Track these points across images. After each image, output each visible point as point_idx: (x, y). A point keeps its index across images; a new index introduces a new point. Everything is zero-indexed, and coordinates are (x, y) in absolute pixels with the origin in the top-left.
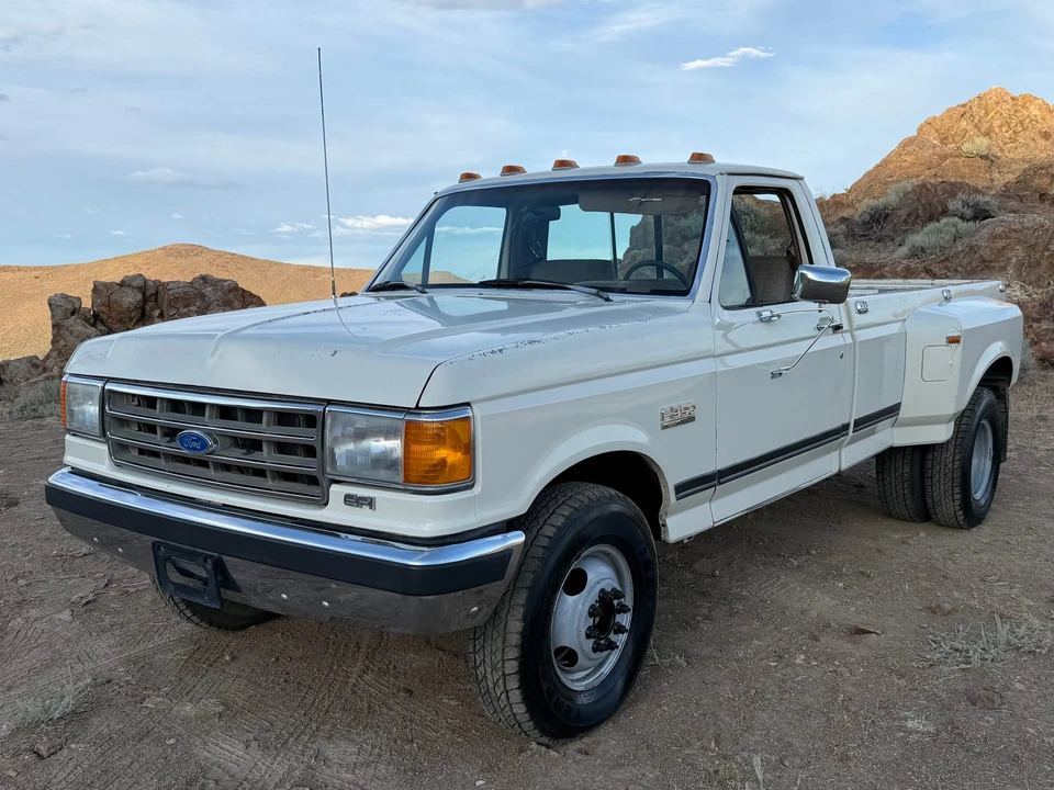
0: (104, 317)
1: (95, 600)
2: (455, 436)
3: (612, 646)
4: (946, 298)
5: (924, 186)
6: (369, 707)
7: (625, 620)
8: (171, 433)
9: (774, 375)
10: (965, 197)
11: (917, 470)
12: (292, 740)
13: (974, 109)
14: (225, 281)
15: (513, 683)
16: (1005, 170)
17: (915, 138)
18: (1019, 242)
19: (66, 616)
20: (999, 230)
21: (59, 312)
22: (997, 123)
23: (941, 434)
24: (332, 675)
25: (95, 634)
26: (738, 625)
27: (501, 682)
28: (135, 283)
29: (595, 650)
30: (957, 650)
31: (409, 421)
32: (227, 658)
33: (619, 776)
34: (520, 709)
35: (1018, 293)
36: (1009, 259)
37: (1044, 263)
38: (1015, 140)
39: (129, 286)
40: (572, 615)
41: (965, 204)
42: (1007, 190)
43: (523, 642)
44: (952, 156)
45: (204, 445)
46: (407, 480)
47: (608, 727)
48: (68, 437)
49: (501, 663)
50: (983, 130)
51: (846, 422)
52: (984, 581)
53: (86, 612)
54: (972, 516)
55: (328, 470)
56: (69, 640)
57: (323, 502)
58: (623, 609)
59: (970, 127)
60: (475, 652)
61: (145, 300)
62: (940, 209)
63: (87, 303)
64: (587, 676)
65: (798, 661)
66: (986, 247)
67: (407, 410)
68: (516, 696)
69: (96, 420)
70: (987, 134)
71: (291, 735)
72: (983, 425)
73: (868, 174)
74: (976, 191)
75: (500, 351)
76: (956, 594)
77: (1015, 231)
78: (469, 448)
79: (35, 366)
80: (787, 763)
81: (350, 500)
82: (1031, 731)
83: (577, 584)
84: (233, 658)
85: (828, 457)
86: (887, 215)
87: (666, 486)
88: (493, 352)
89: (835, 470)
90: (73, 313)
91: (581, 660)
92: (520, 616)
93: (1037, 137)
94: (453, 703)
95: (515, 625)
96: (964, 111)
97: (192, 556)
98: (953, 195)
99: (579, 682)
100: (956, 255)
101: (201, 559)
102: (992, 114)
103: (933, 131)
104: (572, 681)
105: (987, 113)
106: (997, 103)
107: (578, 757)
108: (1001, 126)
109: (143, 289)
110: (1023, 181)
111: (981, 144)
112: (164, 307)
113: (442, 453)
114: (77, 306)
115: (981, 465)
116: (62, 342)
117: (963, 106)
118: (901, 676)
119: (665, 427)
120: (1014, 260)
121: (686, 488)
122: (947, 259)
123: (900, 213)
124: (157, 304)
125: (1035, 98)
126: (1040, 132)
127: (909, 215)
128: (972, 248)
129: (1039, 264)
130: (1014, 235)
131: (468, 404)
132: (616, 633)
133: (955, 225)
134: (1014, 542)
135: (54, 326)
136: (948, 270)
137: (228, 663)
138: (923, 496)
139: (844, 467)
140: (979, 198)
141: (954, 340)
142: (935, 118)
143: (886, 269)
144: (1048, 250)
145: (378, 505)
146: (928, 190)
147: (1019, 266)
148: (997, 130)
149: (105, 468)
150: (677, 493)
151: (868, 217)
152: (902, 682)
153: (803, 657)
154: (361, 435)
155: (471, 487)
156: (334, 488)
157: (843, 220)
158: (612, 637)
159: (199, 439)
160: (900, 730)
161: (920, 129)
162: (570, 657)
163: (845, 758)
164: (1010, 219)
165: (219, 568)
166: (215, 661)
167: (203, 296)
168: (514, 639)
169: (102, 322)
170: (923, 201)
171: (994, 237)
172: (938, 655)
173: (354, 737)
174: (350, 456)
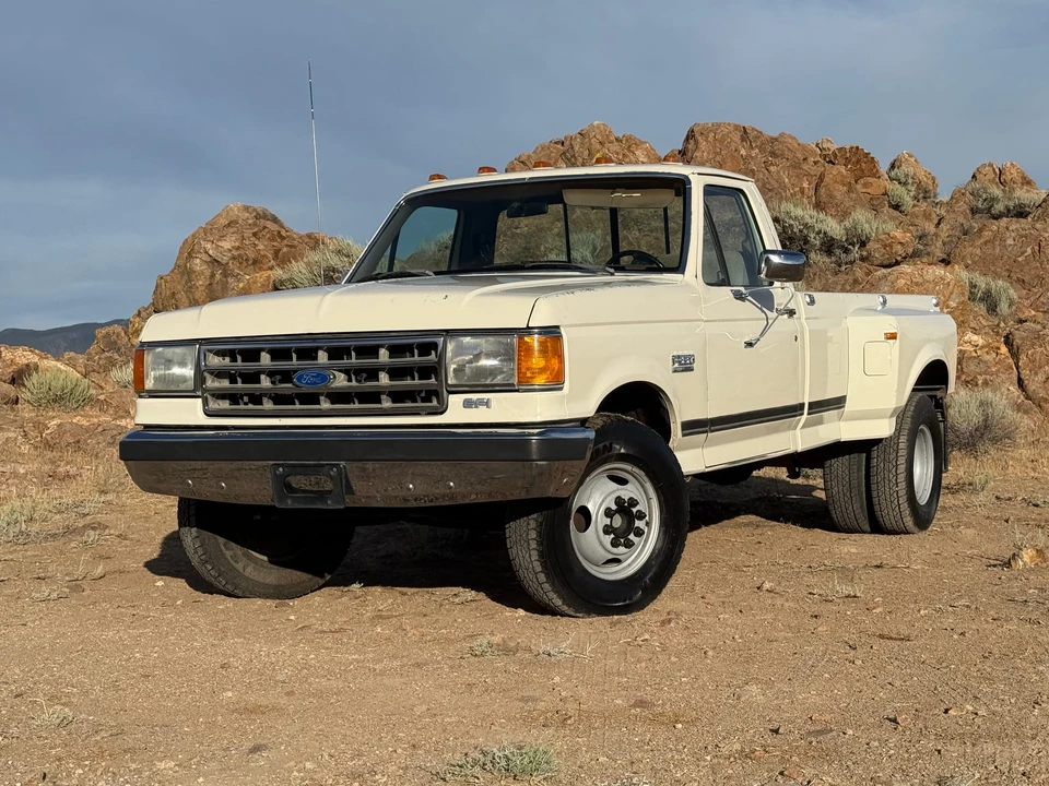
31: (522, 337)
46: (519, 382)
55: (450, 382)
57: (442, 410)
67: (519, 331)
69: (191, 378)
75: (572, 293)
78: (561, 360)
81: (468, 404)
87: (675, 422)
97: (316, 468)
119: (675, 371)
131: (558, 327)
145: (493, 404)
150: (683, 430)
155: (561, 389)
156: (453, 398)
159: (319, 375)
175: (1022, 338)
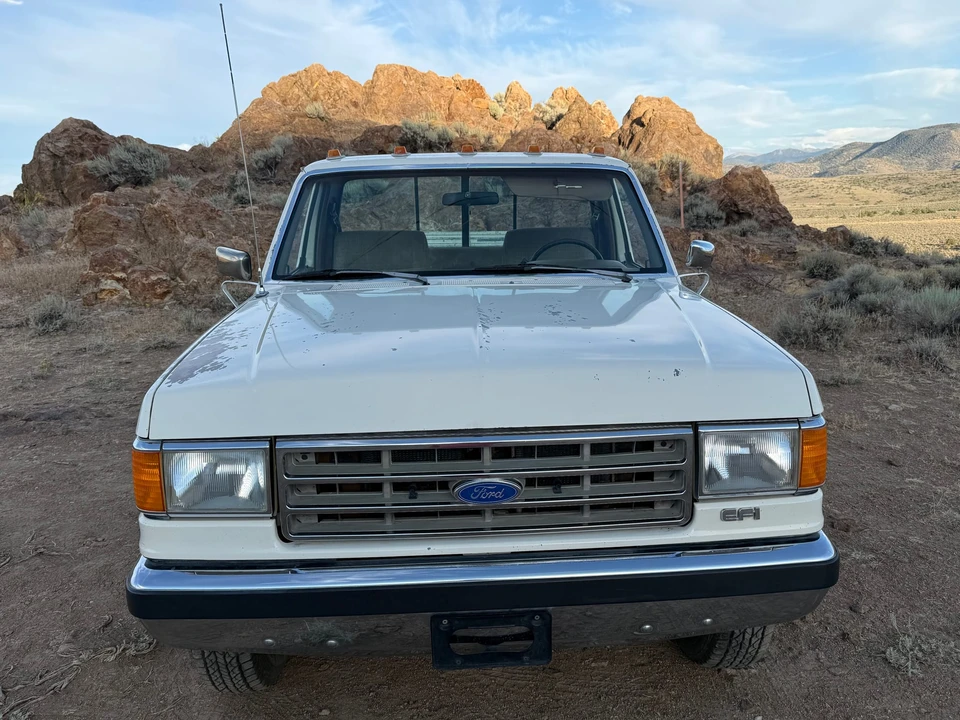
5: (302, 140)
13: (303, 79)
16: (338, 129)
17: (263, 99)
22: (321, 92)
38: (335, 107)
44: (297, 115)
45: (509, 492)
46: (801, 485)
55: (704, 491)
59: (301, 93)
70: (315, 100)
81: (727, 516)
86: (277, 163)
93: (350, 105)
96: (295, 80)
97: (509, 619)
102: (317, 84)
103: (274, 94)
105: (312, 84)
106: (319, 76)
108: (324, 95)
110: (365, 140)
111: (317, 107)
117: (294, 76)
123: (288, 161)
125: (343, 75)
126: (351, 101)
127: (295, 164)
142: (274, 84)
146: (306, 144)
148: (322, 97)
151: (262, 165)
159: (499, 487)
161: (264, 92)
170: (303, 153)
175: (493, 216)
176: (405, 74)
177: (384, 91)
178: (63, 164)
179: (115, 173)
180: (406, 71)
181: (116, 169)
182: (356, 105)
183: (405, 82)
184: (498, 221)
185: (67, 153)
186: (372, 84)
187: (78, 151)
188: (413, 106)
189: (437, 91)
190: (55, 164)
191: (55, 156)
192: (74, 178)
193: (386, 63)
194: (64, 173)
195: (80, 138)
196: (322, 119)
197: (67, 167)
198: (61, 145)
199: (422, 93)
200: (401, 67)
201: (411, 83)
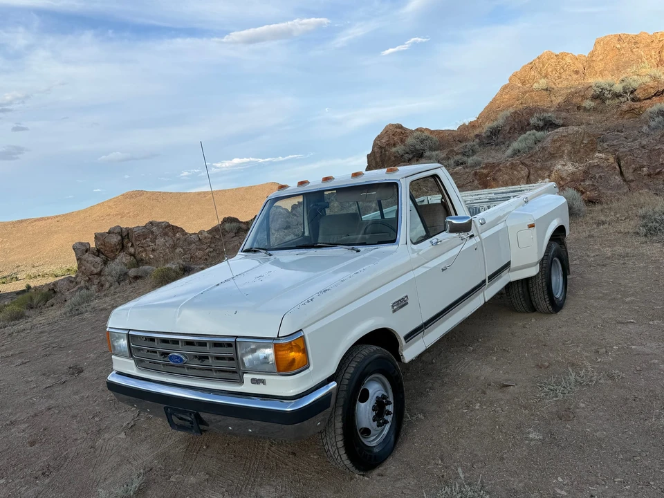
0: (103, 250)
1: (135, 425)
2: (297, 346)
3: (386, 422)
4: (525, 202)
5: (516, 112)
6: (277, 466)
7: (390, 408)
8: (164, 354)
9: (443, 270)
10: (538, 115)
11: (525, 290)
12: (243, 488)
13: (537, 64)
14: (163, 223)
15: (342, 451)
16: (557, 95)
17: (508, 84)
18: (567, 142)
19: (123, 435)
20: (556, 137)
21: (79, 252)
22: (550, 70)
23: (533, 271)
24: (256, 450)
25: (138, 444)
26: (447, 391)
27: (336, 451)
28: (116, 231)
29: (378, 426)
30: (551, 390)
31: (276, 344)
32: (205, 447)
33: (397, 486)
34: (348, 462)
35: (571, 168)
36: (563, 151)
37: (582, 150)
38: (561, 77)
39: (113, 233)
40: (365, 411)
41: (539, 119)
42: (560, 107)
43: (344, 432)
44: (529, 91)
45: (181, 360)
46: (279, 371)
47: (391, 459)
48: (113, 356)
49: (336, 443)
50: (543, 74)
51: (483, 279)
52: (564, 344)
53: (132, 432)
54: (556, 306)
55: (241, 367)
56: (127, 449)
57: (241, 382)
58: (389, 403)
59: (536, 74)
60: (322, 439)
61: (123, 239)
62: (526, 124)
63: (93, 245)
64: (377, 438)
65: (477, 407)
66: (551, 147)
67: (274, 339)
68: (344, 457)
69: (127, 349)
70: (546, 76)
71: (243, 486)
72: (555, 260)
73: (486, 108)
74: (544, 111)
75: (311, 300)
76: (551, 355)
77: (564, 136)
78: (305, 351)
79: (71, 282)
80: (475, 466)
81: (254, 381)
82: (588, 430)
83: (365, 397)
84: (208, 447)
85: (478, 297)
86: (499, 131)
87: (400, 338)
88: (308, 301)
89: (482, 303)
90: (86, 252)
91: (372, 432)
92: (340, 420)
93: (572, 74)
94: (316, 457)
95: (339, 425)
96: (531, 66)
97: (184, 412)
98: (531, 115)
99: (373, 442)
100: (536, 153)
101: (188, 414)
102: (547, 65)
103: (517, 79)
104: (370, 442)
105: (543, 66)
106: (548, 59)
107: (378, 478)
108: (552, 71)
109: (120, 233)
110: (567, 101)
111: (543, 83)
112: (133, 241)
113: (293, 354)
114: (88, 247)
115: (557, 280)
116: (83, 267)
117: (531, 63)
118: (526, 408)
119: (394, 311)
120: (566, 151)
121: (409, 337)
122: (532, 156)
123: (505, 128)
124: (130, 240)
125: (568, 54)
126: (573, 71)
127: (511, 129)
128: (543, 148)
129: (579, 151)
130: (564, 139)
131: (301, 330)
132: (387, 415)
133: (534, 135)
134: (578, 318)
135: (78, 260)
136: (533, 161)
137: (205, 450)
138: (531, 301)
139: (487, 300)
140: (546, 115)
141: (531, 226)
142: (517, 72)
143: (501, 165)
144: (583, 143)
145: (267, 382)
146: (518, 114)
147: (570, 154)
148: (550, 73)
149: (134, 371)
150: (407, 339)
151: (489, 133)
152: (527, 412)
153: (479, 404)
154: (254, 351)
155: (308, 368)
156: (245, 376)
157: (477, 136)
158: (386, 417)
159: (178, 357)
160: (526, 440)
161: (510, 79)
162: (367, 432)
163: (502, 459)
164: (561, 130)
165: (198, 417)
166: (199, 450)
167: (152, 233)
168: (340, 431)
169: (102, 253)
170: (517, 120)
171: (554, 141)
172: (543, 394)
173: (272, 483)
174: (251, 361)
175: (622, 152)
176: (619, 40)
177: (601, 57)
178: (385, 151)
179: (407, 153)
180: (620, 38)
181: (408, 150)
182: (577, 72)
183: (618, 46)
184: (626, 155)
185: (387, 145)
186: (592, 54)
187: (392, 142)
188: (626, 62)
189: (648, 46)
190: (381, 152)
191: (381, 147)
192: (389, 159)
193: (602, 36)
194: (385, 156)
195: (393, 135)
196: (547, 90)
197: (387, 153)
198: (383, 141)
199: (634, 50)
200: (615, 36)
201: (624, 46)
